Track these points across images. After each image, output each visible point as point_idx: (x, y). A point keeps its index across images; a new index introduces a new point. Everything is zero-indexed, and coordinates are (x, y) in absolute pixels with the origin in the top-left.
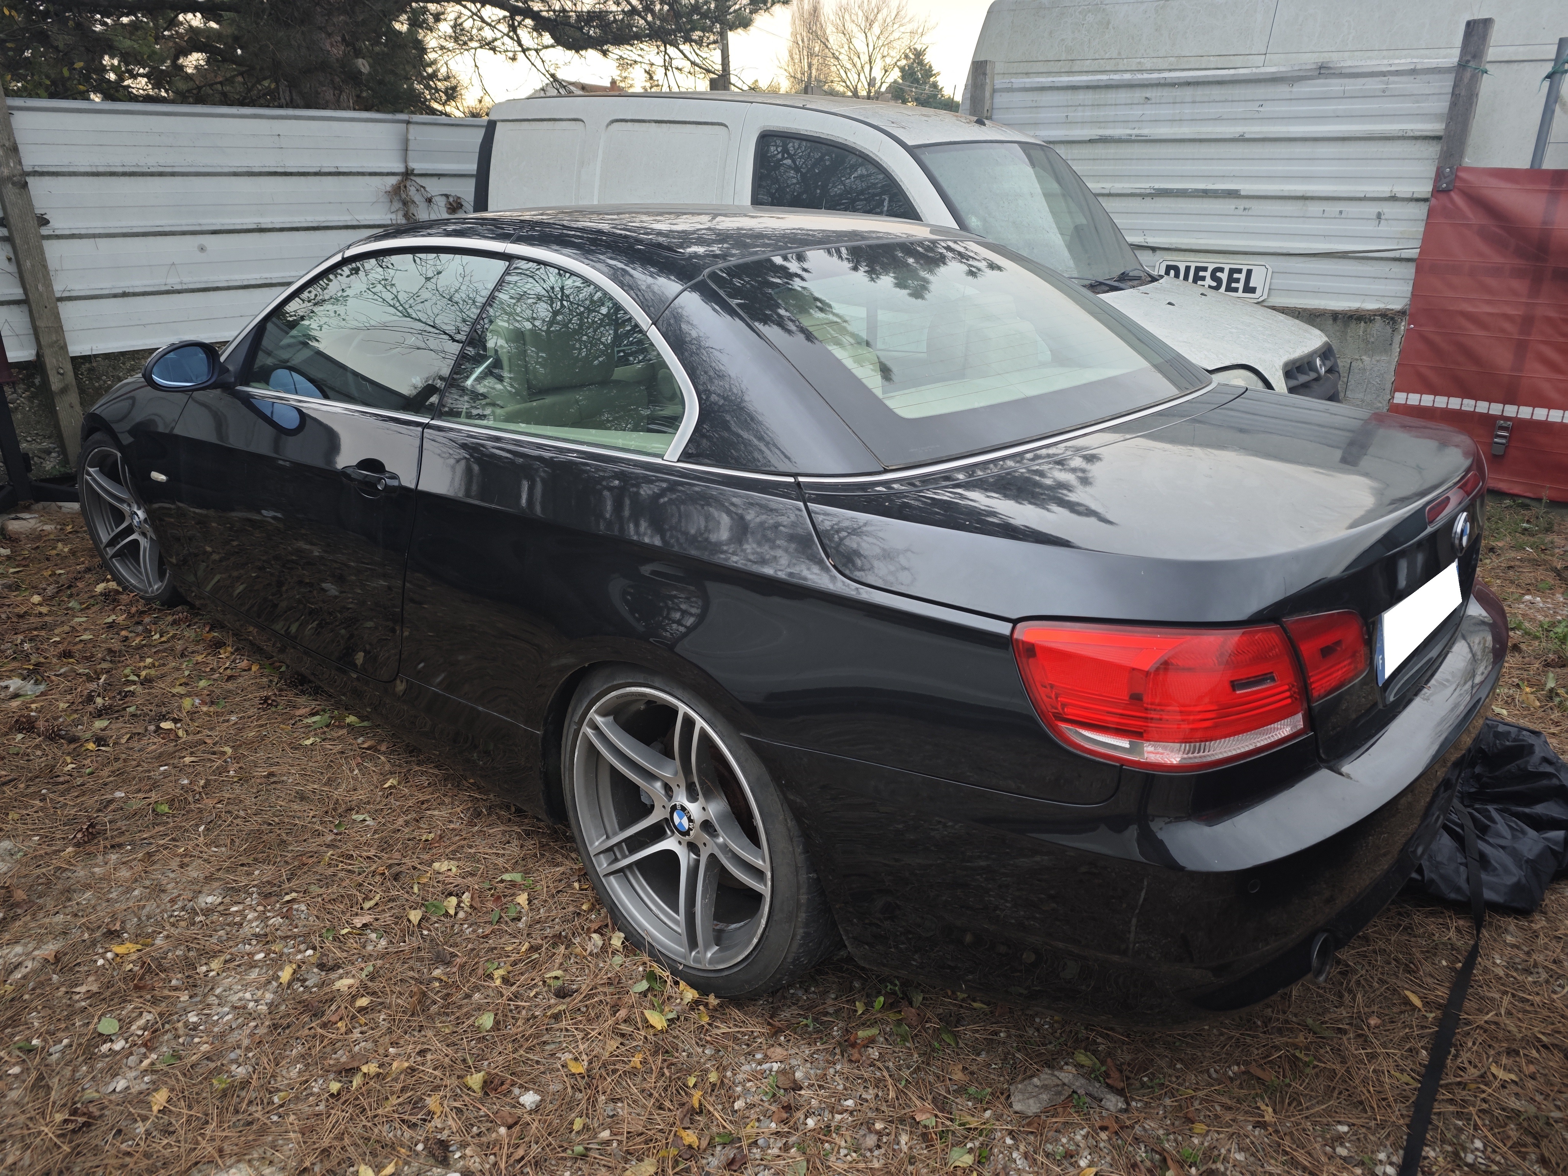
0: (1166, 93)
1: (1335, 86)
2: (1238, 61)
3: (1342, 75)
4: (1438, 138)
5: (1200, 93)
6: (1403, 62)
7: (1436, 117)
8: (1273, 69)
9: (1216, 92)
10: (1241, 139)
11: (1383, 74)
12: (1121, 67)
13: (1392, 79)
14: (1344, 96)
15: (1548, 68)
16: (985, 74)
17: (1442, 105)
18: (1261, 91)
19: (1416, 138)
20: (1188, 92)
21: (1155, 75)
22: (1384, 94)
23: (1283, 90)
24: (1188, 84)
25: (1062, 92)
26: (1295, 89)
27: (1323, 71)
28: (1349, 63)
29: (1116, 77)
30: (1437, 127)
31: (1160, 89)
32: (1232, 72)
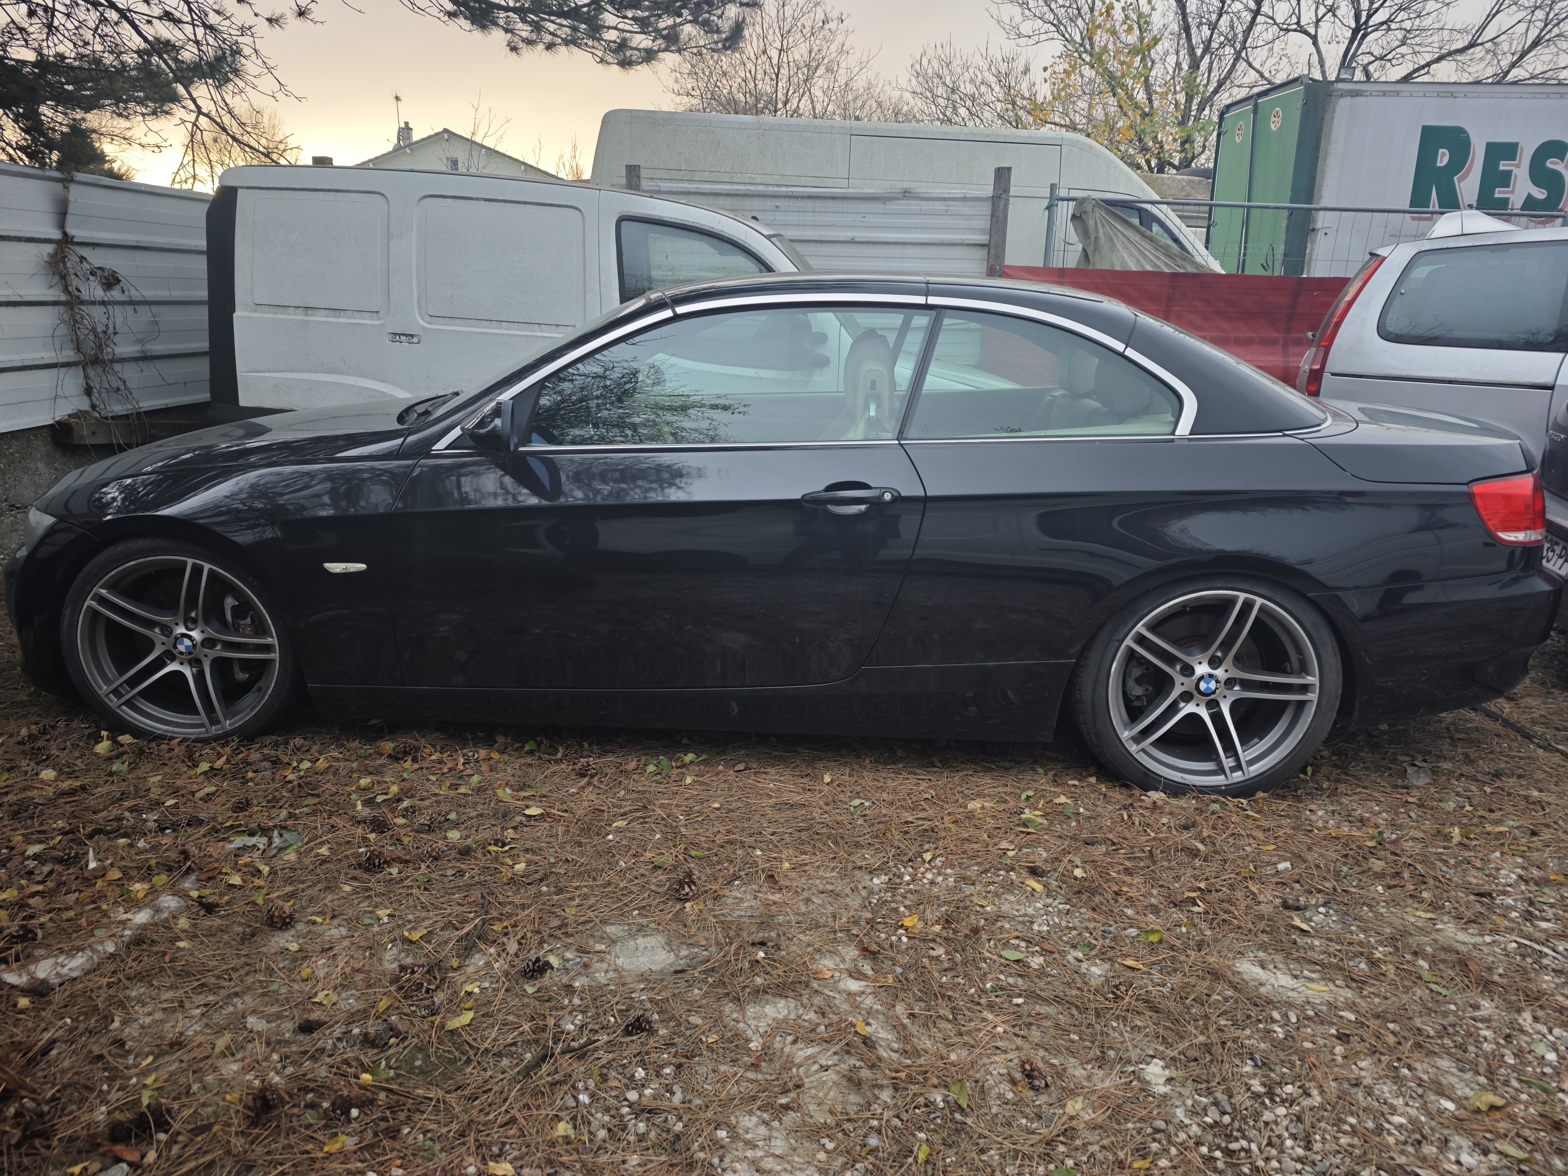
0: (792, 203)
1: (915, 205)
2: (829, 182)
3: (919, 198)
4: (983, 245)
5: (818, 205)
6: (957, 192)
7: (982, 231)
8: (872, 191)
9: (830, 205)
10: (853, 242)
11: (945, 199)
12: (736, 180)
13: (951, 203)
14: (921, 214)
15: (1046, 203)
16: (639, 177)
17: (985, 223)
18: (864, 206)
19: (969, 245)
20: (810, 204)
21: (784, 189)
22: (947, 213)
23: (878, 206)
24: (810, 197)
25: (704, 197)
26: (887, 206)
27: (906, 194)
28: (922, 190)
29: (752, 188)
30: (984, 238)
31: (787, 200)
32: (842, 190)
